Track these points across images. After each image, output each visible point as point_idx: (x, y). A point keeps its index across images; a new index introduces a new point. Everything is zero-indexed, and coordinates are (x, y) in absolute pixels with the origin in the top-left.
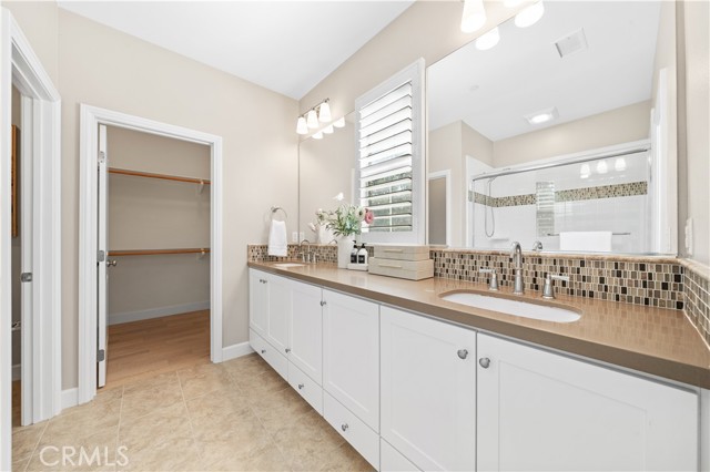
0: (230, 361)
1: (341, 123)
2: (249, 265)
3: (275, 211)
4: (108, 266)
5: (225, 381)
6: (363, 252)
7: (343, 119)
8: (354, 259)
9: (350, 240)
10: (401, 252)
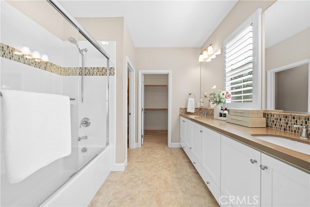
0: (174, 148)
1: (219, 52)
2: (180, 115)
3: (190, 94)
4: (144, 113)
5: (171, 154)
6: (226, 112)
7: (220, 50)
8: (221, 115)
9: (219, 106)
10: (242, 113)
